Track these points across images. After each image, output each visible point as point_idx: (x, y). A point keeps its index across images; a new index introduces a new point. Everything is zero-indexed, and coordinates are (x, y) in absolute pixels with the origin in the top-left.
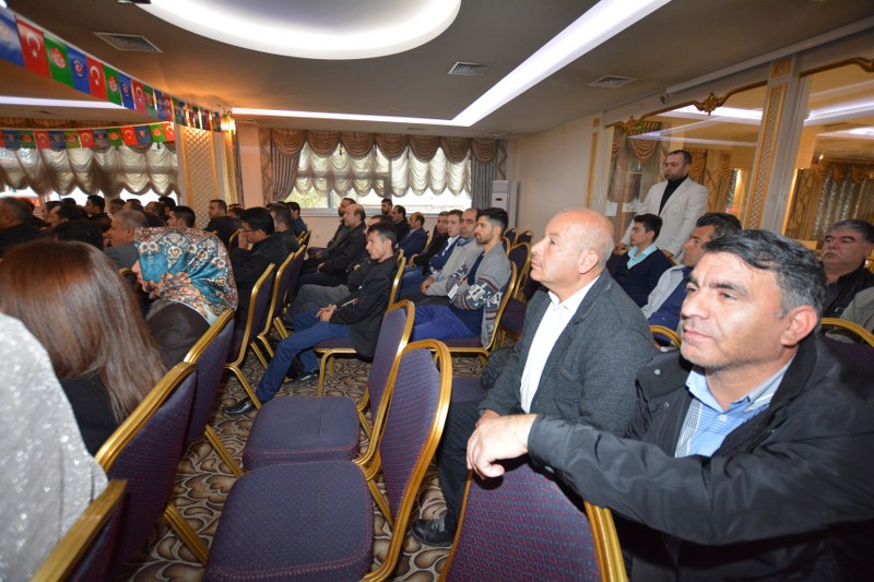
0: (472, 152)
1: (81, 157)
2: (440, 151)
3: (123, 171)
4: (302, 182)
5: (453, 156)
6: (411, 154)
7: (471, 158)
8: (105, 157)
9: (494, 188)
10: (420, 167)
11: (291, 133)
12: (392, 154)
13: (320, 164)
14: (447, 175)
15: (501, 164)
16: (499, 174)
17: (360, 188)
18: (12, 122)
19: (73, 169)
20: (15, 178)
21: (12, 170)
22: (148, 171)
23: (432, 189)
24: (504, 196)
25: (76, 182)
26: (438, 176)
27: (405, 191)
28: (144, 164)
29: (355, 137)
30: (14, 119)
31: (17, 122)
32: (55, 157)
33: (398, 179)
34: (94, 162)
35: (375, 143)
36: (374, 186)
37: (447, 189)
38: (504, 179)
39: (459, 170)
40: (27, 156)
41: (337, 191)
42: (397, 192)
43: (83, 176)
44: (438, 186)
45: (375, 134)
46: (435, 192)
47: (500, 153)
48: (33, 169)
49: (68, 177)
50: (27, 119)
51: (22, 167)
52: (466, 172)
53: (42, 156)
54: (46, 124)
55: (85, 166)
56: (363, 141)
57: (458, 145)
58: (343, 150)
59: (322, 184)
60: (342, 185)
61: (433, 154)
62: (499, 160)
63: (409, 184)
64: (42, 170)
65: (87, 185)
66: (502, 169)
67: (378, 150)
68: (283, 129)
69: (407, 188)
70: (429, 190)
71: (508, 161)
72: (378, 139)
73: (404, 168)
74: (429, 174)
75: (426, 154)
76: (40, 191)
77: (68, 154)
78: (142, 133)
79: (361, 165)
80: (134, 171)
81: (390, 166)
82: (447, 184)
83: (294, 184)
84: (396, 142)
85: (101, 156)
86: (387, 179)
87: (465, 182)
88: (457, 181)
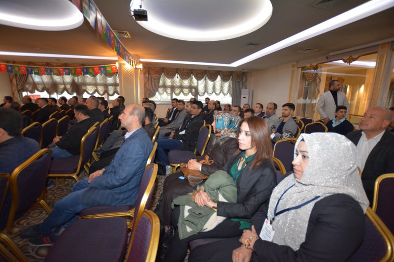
0: (233, 77)
1: (68, 78)
2: (219, 77)
3: (85, 84)
4: (161, 90)
5: (224, 79)
6: (207, 78)
7: (232, 80)
8: (78, 79)
9: (242, 93)
10: (210, 83)
11: (157, 69)
12: (199, 78)
13: (169, 82)
14: (222, 87)
15: (245, 82)
16: (244, 87)
17: (185, 92)
18: (41, 64)
19: (64, 83)
20: (40, 87)
21: (39, 84)
22: (96, 85)
23: (215, 93)
24: (247, 96)
25: (65, 89)
26: (218, 88)
27: (204, 94)
28: (95, 82)
29: (184, 70)
30: (42, 62)
31: (43, 64)
32: (57, 78)
33: (201, 88)
34: (73, 80)
35: (192, 73)
36: (191, 91)
37: (221, 93)
38: (246, 89)
39: (226, 85)
40: (46, 78)
41: (175, 93)
42: (200, 94)
43: (68, 87)
44: (218, 92)
45: (192, 70)
46: (216, 94)
47: (244, 77)
48: (47, 84)
49: (62, 87)
50: (47, 63)
51: (43, 83)
52: (229, 86)
53: (52, 78)
54: (55, 64)
55: (69, 82)
56: (186, 73)
57: (227, 75)
58: (179, 76)
59: (169, 91)
60: (177, 91)
61: (216, 78)
62: (244, 81)
63: (206, 91)
64: (51, 84)
65: (70, 91)
66: (245, 84)
67: (193, 76)
68: (154, 67)
69: (205, 93)
70: (214, 93)
71: (248, 81)
72: (193, 71)
73: (204, 83)
74: (214, 87)
75: (213, 79)
76: (50, 93)
77: (63, 77)
78: (102, 69)
79: (186, 83)
80: (90, 84)
81: (198, 83)
82: (222, 91)
83: (157, 90)
84: (201, 73)
85: (76, 78)
86: (196, 89)
87: (229, 90)
88: (226, 90)
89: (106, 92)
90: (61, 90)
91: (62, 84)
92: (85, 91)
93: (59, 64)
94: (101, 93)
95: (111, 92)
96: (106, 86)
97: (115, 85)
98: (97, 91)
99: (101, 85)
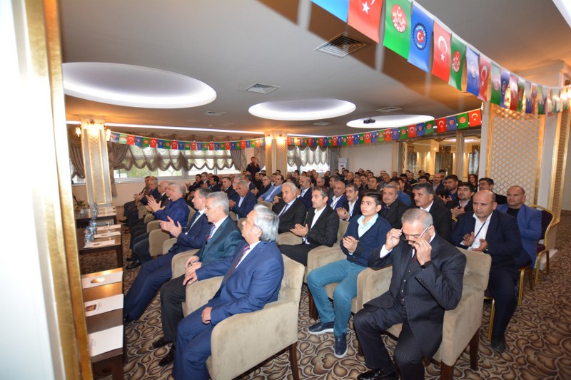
0: (329, 148)
1: (175, 152)
2: (318, 147)
3: (193, 157)
5: (323, 148)
6: (308, 148)
7: (328, 150)
9: (339, 162)
10: (311, 152)
14: (320, 157)
15: (339, 151)
16: (339, 156)
17: (291, 163)
19: (171, 158)
20: (141, 162)
21: (140, 158)
22: (205, 158)
25: (171, 164)
26: (317, 157)
27: (305, 164)
32: (162, 152)
33: (303, 159)
34: (181, 153)
36: (295, 162)
37: (320, 162)
38: (342, 157)
39: (324, 154)
40: (148, 151)
42: (303, 164)
43: (175, 161)
44: (317, 161)
46: (316, 163)
48: (151, 158)
49: (166, 161)
51: (145, 158)
52: (326, 155)
53: (156, 151)
54: (161, 135)
55: (176, 156)
57: (324, 145)
61: (316, 148)
62: (338, 149)
63: (307, 161)
64: (155, 158)
65: (176, 166)
66: (339, 153)
70: (314, 163)
71: (341, 150)
73: (305, 154)
74: (314, 156)
75: (313, 148)
80: (199, 158)
81: (300, 153)
82: (320, 160)
86: (299, 159)
87: (326, 159)
88: (323, 159)
89: (216, 165)
90: (165, 166)
91: (166, 158)
92: (193, 165)
93: (167, 135)
94: (211, 167)
95: (221, 166)
96: (215, 158)
97: (225, 157)
98: (206, 164)
99: (211, 157)
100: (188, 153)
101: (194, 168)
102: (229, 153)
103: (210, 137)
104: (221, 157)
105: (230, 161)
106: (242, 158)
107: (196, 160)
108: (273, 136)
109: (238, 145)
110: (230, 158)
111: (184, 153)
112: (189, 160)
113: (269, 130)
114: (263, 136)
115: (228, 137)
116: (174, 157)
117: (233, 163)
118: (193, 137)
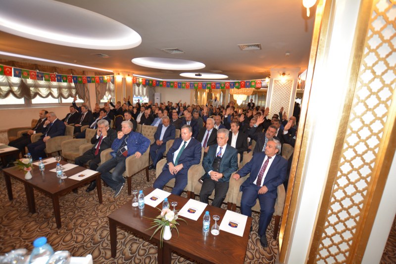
3: (36, 86)
4: (107, 93)
7: (148, 87)
9: (155, 95)
10: (137, 88)
14: (143, 91)
19: (10, 85)
22: (49, 87)
24: (159, 97)
25: (11, 91)
26: (141, 91)
34: (22, 81)
39: (145, 89)
43: (15, 89)
44: (141, 94)
49: (6, 89)
61: (140, 85)
65: (17, 94)
74: (139, 91)
77: (7, 78)
82: (143, 94)
88: (145, 93)
89: (61, 95)
90: (4, 94)
92: (36, 94)
94: (56, 96)
95: (66, 95)
96: (60, 88)
97: (70, 88)
98: (50, 94)
99: (54, 87)
100: (30, 81)
101: (38, 96)
102: (73, 85)
103: (54, 68)
104: (65, 88)
105: (74, 92)
106: (86, 90)
107: (40, 89)
108: (124, 75)
109: (80, 80)
110: (74, 89)
111: (26, 81)
112: (32, 89)
113: (120, 70)
114: (112, 74)
115: (71, 70)
116: (15, 85)
117: (77, 93)
118: (35, 66)
